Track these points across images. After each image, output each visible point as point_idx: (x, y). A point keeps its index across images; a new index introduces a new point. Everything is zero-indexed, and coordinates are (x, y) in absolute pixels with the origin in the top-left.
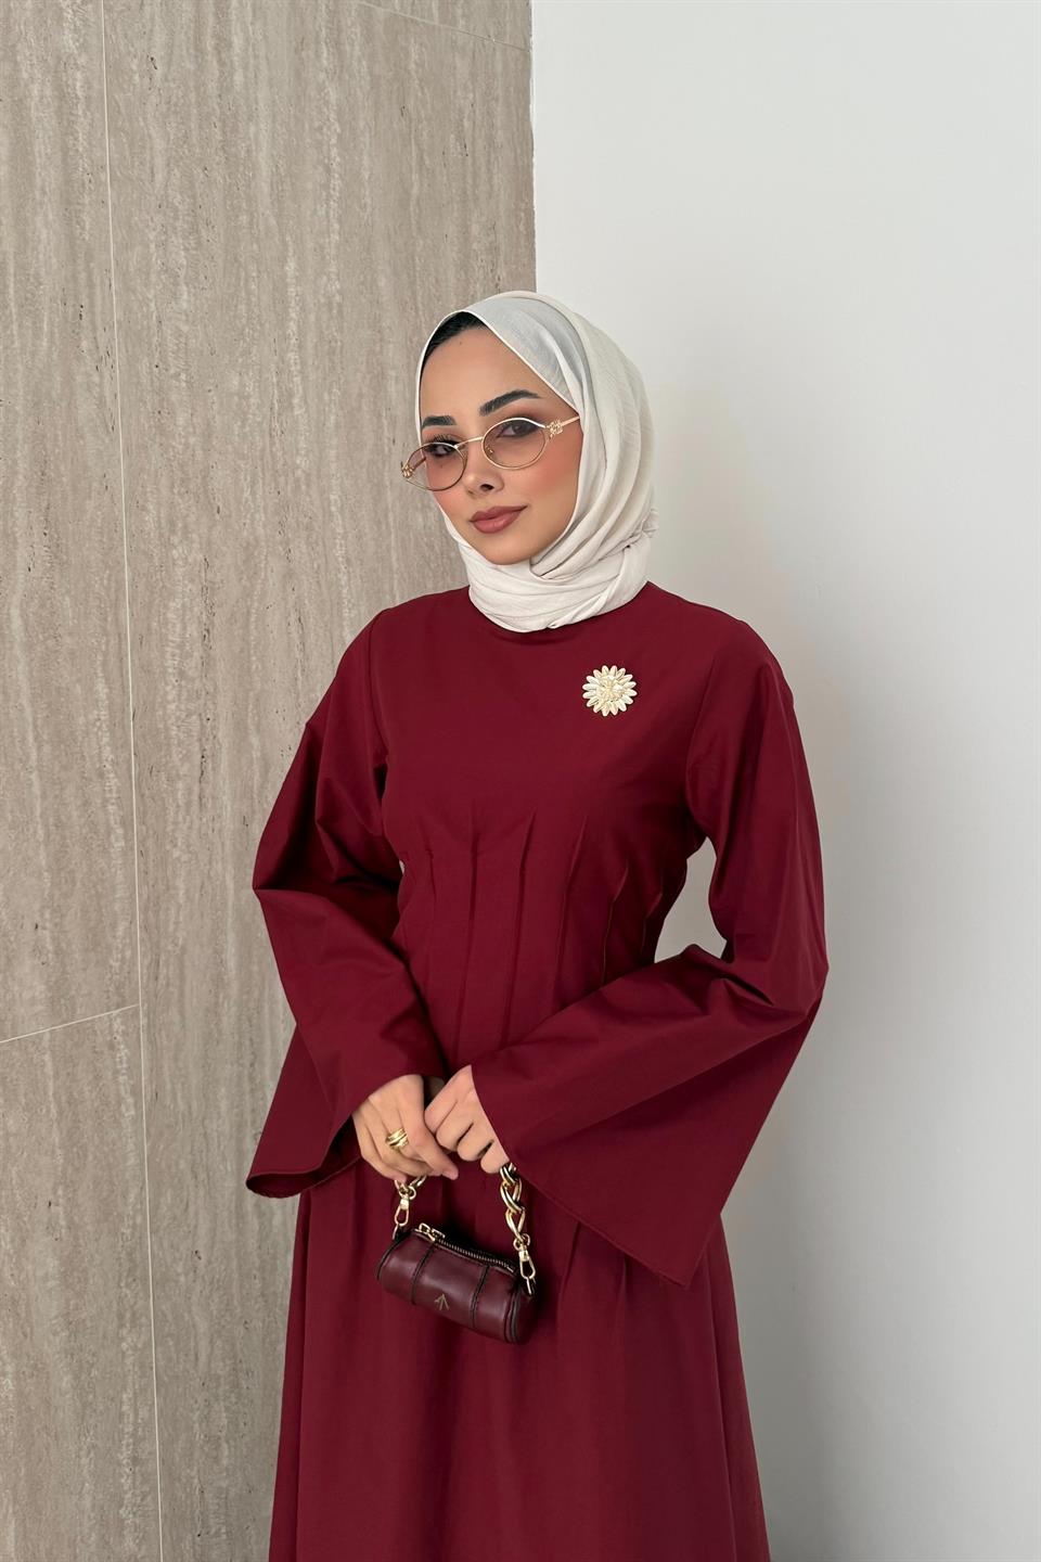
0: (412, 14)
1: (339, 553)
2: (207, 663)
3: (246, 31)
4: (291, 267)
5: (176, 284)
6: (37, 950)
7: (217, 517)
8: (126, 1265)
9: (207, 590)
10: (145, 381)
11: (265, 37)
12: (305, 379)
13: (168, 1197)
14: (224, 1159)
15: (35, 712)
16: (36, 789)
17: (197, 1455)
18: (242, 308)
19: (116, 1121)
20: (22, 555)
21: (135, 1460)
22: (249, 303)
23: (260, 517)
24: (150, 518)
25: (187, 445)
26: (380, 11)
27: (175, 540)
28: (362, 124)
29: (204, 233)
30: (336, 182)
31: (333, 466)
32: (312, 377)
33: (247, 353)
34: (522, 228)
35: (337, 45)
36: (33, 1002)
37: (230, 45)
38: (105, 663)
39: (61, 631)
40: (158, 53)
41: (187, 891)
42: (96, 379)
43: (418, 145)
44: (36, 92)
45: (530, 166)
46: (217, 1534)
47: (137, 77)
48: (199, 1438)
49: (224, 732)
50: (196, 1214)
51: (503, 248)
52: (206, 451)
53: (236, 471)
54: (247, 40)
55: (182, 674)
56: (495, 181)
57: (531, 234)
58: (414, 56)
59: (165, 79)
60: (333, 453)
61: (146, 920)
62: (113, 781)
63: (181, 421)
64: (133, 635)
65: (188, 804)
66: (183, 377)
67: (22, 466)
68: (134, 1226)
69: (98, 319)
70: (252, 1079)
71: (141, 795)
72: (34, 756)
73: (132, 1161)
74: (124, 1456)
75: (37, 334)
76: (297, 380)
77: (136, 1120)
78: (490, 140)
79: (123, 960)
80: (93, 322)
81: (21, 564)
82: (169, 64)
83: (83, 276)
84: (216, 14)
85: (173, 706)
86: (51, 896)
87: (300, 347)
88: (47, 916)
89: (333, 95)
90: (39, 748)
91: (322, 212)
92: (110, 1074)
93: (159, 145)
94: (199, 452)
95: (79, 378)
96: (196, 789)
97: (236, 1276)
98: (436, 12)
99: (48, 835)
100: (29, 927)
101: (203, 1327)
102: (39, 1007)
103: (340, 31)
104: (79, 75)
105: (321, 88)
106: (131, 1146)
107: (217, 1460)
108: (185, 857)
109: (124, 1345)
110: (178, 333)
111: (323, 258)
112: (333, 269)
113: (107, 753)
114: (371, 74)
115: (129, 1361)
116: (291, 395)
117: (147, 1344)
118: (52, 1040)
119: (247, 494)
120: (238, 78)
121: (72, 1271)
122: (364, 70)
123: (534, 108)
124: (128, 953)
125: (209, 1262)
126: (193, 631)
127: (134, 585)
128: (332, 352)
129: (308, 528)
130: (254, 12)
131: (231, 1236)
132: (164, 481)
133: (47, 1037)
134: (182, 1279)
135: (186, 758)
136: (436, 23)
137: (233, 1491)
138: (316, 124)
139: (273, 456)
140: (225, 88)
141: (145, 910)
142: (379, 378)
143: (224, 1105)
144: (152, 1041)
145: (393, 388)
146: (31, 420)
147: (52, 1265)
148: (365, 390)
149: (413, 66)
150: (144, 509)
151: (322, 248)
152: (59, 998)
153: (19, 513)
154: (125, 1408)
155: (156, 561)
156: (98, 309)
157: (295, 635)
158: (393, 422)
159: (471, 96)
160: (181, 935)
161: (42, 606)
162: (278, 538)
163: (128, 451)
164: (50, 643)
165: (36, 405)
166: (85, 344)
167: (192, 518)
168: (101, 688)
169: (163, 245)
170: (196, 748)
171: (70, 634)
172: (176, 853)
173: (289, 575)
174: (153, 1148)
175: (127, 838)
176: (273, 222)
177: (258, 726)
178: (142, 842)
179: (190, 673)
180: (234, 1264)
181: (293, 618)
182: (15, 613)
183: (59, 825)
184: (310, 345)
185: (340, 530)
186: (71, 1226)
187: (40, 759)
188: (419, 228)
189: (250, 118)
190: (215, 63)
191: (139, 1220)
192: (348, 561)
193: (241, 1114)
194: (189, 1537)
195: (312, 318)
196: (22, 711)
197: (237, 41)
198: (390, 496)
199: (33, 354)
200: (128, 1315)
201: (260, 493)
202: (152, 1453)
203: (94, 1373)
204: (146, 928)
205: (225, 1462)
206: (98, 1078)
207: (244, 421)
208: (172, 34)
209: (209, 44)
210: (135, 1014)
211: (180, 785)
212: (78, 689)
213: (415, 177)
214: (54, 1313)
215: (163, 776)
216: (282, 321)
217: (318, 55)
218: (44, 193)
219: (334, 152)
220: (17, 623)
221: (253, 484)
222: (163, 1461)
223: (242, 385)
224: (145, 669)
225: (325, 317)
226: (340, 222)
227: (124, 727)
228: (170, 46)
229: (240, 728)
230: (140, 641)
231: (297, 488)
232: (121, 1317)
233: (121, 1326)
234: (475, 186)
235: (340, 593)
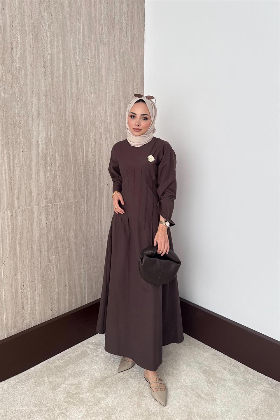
0: (126, 51)
1: (113, 135)
2: (95, 151)
3: (102, 54)
4: (107, 91)
5: (91, 94)
6: (72, 190)
7: (96, 129)
8: (83, 236)
9: (95, 140)
10: (87, 108)
11: (105, 56)
12: (109, 108)
13: (88, 227)
14: (96, 223)
15: (72, 155)
16: (72, 167)
17: (91, 269)
18: (100, 97)
19: (82, 215)
20: (71, 133)
21: (83, 268)
22: (101, 97)
23: (102, 129)
24: (87, 129)
25: (92, 118)
26: (121, 50)
27: (91, 132)
28: (118, 69)
29: (95, 86)
30: (114, 78)
31: (113, 122)
32: (110, 108)
33: (101, 104)
34: (142, 85)
35: (115, 56)
36: (72, 197)
37: (99, 57)
38: (81, 149)
39: (76, 144)
40: (89, 58)
41: (92, 184)
42: (81, 108)
43: (126, 72)
44: (73, 65)
45: (143, 75)
46: (94, 282)
47: (87, 62)
48: (92, 266)
49: (97, 161)
50: (92, 230)
51: (139, 88)
52: (95, 119)
53: (99, 122)
54: (102, 56)
55: (91, 152)
56: (138, 77)
57: (143, 86)
58: (126, 57)
59: (90, 62)
60: (113, 120)
61: (86, 187)
62: (82, 167)
63: (92, 114)
64: (85, 145)
65: (92, 171)
66: (92, 108)
67: (71, 120)
68: (84, 230)
69: (81, 99)
70: (100, 212)
71: (86, 169)
72: (72, 162)
73: (84, 221)
74: (82, 266)
75: (73, 101)
76: (108, 109)
77: (85, 215)
78: (137, 70)
79: (83, 192)
80: (80, 99)
81: (71, 135)
82: (91, 60)
83: (79, 92)
84: (98, 52)
85: (90, 157)
86: (74, 183)
87: (108, 103)
88: (74, 185)
89: (114, 64)
90: (73, 161)
91: (112, 82)
92: (81, 209)
93: (89, 72)
94: (94, 119)
95: (78, 108)
96: (93, 169)
97: (97, 241)
98: (130, 51)
99: (74, 173)
100: (71, 186)
101: (93, 248)
102: (72, 198)
103: (115, 54)
104: (79, 62)
105: (112, 63)
106: (84, 219)
107: (94, 270)
108: (92, 179)
109: (82, 249)
110: (92, 101)
111: (112, 89)
112: (113, 91)
113: (81, 162)
114: (120, 61)
115: (83, 252)
116: (107, 111)
117: (85, 249)
118: (74, 202)
119: (101, 126)
120: (101, 62)
121: (76, 236)
122: (119, 60)
123: (144, 65)
124: (84, 192)
125: (94, 238)
126: (93, 146)
127: (85, 139)
128: (113, 104)
129: (109, 132)
130: (103, 51)
131: (97, 234)
132: (89, 124)
133: (73, 202)
134: (90, 240)
135: (92, 164)
136: (130, 52)
137: (96, 276)
138: (111, 69)
139: (104, 120)
140: (99, 63)
141: (86, 186)
142: (120, 108)
143: (96, 215)
144: (87, 205)
145: (122, 110)
146: (72, 114)
147: (73, 234)
148: (118, 110)
149: (126, 59)
150: (87, 127)
151: (112, 88)
152: (75, 197)
153: (70, 127)
154: (82, 259)
155: (88, 135)
156: (81, 97)
157: (107, 148)
158: (122, 115)
159: (135, 64)
160: (91, 190)
161: (73, 141)
162: (105, 133)
163: (85, 119)
164: (74, 146)
165: (73, 111)
166: (79, 103)
167: (93, 129)
168: (81, 153)
169: (90, 88)
170: (93, 163)
171: (77, 145)
172: (90, 178)
173: (106, 138)
174: (87, 220)
175: (84, 175)
176: (105, 84)
177: (102, 161)
178: (86, 176)
179: (93, 152)
180: (97, 239)
181: (107, 145)
182: (70, 141)
183: (75, 172)
184: (110, 103)
185: (113, 132)
186: (76, 229)
187: (73, 162)
188: (126, 85)
189: (102, 68)
190: (97, 60)
191: (85, 230)
192: (115, 137)
193: (99, 217)
194: (90, 282)
195: (110, 99)
196: (71, 155)
197: (101, 56)
198: (121, 127)
199: (72, 104)
200: (83, 244)
201: (102, 126)
202: (85, 267)
203: (78, 253)
204: (86, 188)
205: (95, 271)
206: (80, 209)
207: (100, 114)
208: (91, 56)
209: (97, 57)
210: (85, 200)
211: (91, 168)
212: (78, 153)
213: (126, 77)
214: (73, 242)
215: (89, 167)
216: (106, 99)
217: (112, 58)
218: (74, 80)
219: (114, 73)
220: (70, 143)
221: (101, 124)
222: (87, 269)
223: (100, 109)
224: (86, 151)
225: (112, 99)
226: (115, 84)
227: (84, 159)
228: (91, 57)
229: (99, 161)
230: (86, 147)
231: (108, 125)
232: (82, 244)
233: (82, 246)
234: (135, 78)
235: (113, 142)
